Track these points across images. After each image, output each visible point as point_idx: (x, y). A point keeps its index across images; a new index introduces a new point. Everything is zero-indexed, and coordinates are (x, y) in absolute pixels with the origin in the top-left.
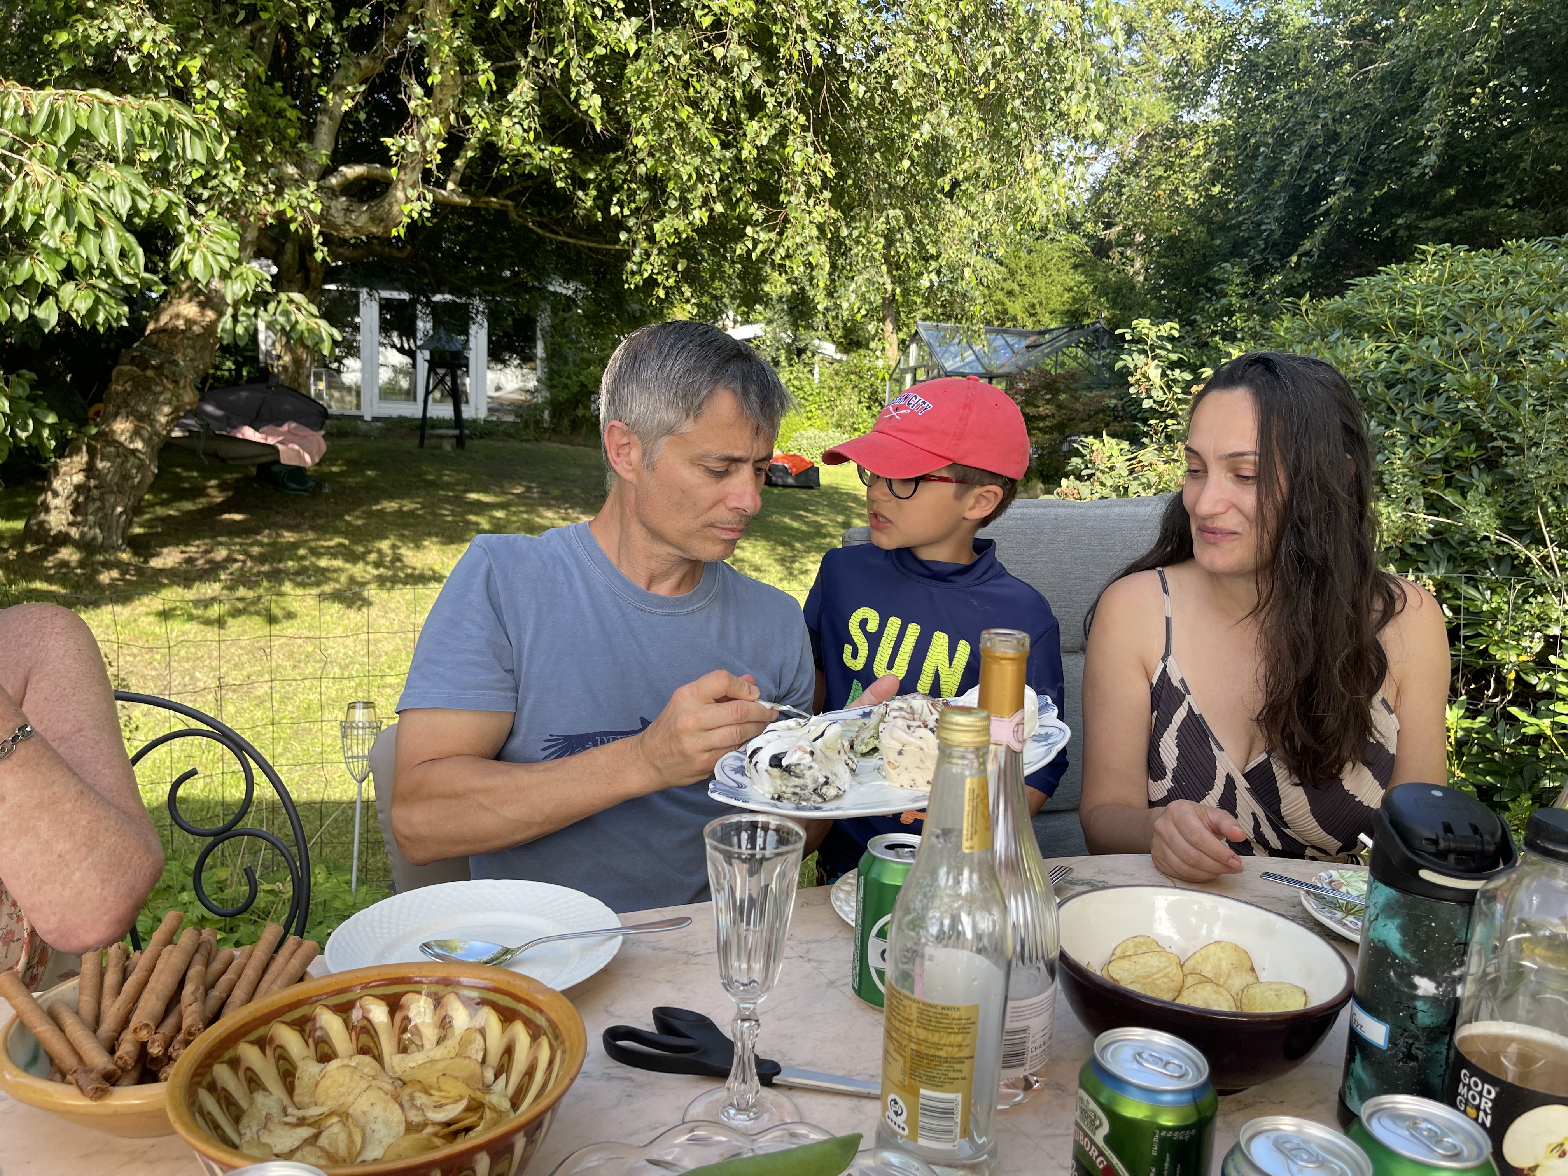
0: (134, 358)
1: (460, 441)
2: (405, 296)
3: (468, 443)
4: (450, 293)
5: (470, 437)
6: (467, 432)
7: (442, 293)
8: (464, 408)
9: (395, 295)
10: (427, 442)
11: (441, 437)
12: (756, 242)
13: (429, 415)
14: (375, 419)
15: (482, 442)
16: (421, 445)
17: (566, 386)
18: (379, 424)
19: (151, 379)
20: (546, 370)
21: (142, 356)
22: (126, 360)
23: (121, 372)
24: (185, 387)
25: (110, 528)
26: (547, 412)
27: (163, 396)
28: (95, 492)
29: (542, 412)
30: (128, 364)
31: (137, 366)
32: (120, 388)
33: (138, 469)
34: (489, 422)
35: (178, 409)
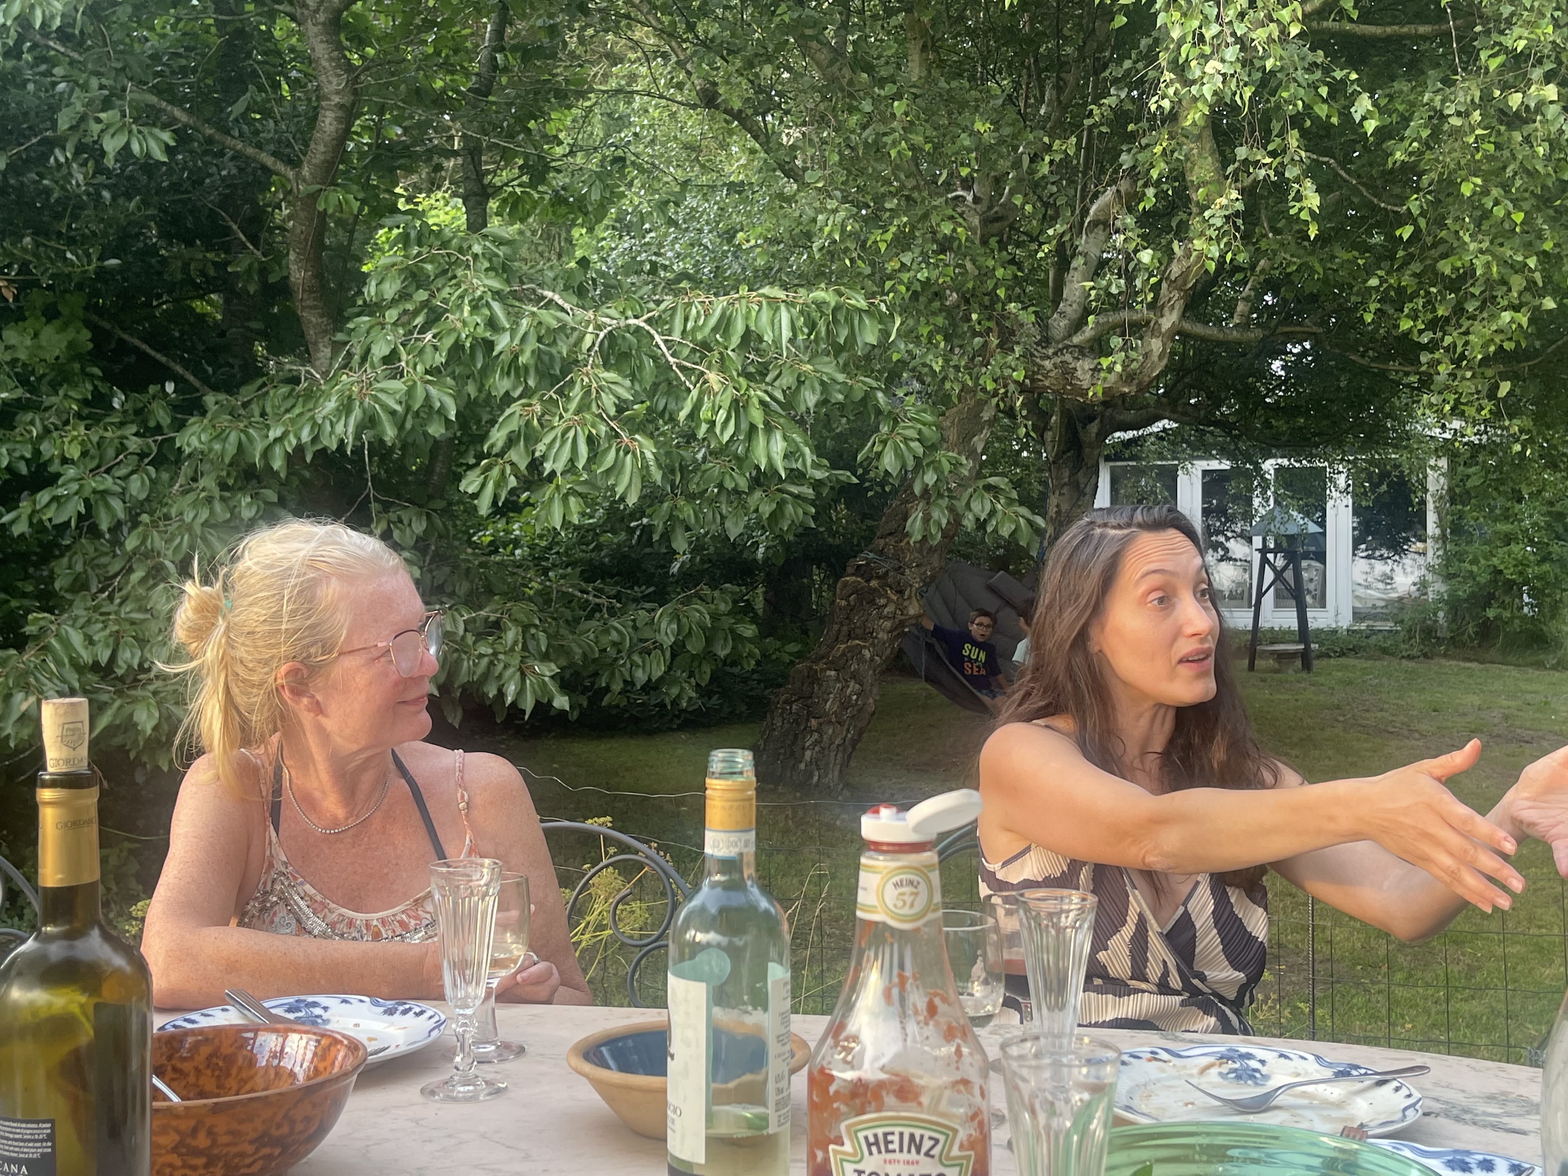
0: (859, 567)
1: (1306, 660)
3: (1318, 663)
5: (1321, 656)
6: (1317, 647)
8: (1310, 614)
10: (1259, 663)
11: (1279, 655)
13: (1261, 623)
15: (1343, 661)
16: (1251, 667)
17: (1472, 575)
19: (875, 590)
20: (1440, 553)
21: (868, 564)
22: (850, 570)
23: (846, 584)
24: (910, 598)
25: (827, 764)
26: (1441, 614)
27: (886, 610)
28: (814, 722)
29: (1435, 614)
30: (852, 575)
31: (862, 576)
32: (843, 603)
33: (859, 695)
34: (1354, 631)
35: (902, 624)
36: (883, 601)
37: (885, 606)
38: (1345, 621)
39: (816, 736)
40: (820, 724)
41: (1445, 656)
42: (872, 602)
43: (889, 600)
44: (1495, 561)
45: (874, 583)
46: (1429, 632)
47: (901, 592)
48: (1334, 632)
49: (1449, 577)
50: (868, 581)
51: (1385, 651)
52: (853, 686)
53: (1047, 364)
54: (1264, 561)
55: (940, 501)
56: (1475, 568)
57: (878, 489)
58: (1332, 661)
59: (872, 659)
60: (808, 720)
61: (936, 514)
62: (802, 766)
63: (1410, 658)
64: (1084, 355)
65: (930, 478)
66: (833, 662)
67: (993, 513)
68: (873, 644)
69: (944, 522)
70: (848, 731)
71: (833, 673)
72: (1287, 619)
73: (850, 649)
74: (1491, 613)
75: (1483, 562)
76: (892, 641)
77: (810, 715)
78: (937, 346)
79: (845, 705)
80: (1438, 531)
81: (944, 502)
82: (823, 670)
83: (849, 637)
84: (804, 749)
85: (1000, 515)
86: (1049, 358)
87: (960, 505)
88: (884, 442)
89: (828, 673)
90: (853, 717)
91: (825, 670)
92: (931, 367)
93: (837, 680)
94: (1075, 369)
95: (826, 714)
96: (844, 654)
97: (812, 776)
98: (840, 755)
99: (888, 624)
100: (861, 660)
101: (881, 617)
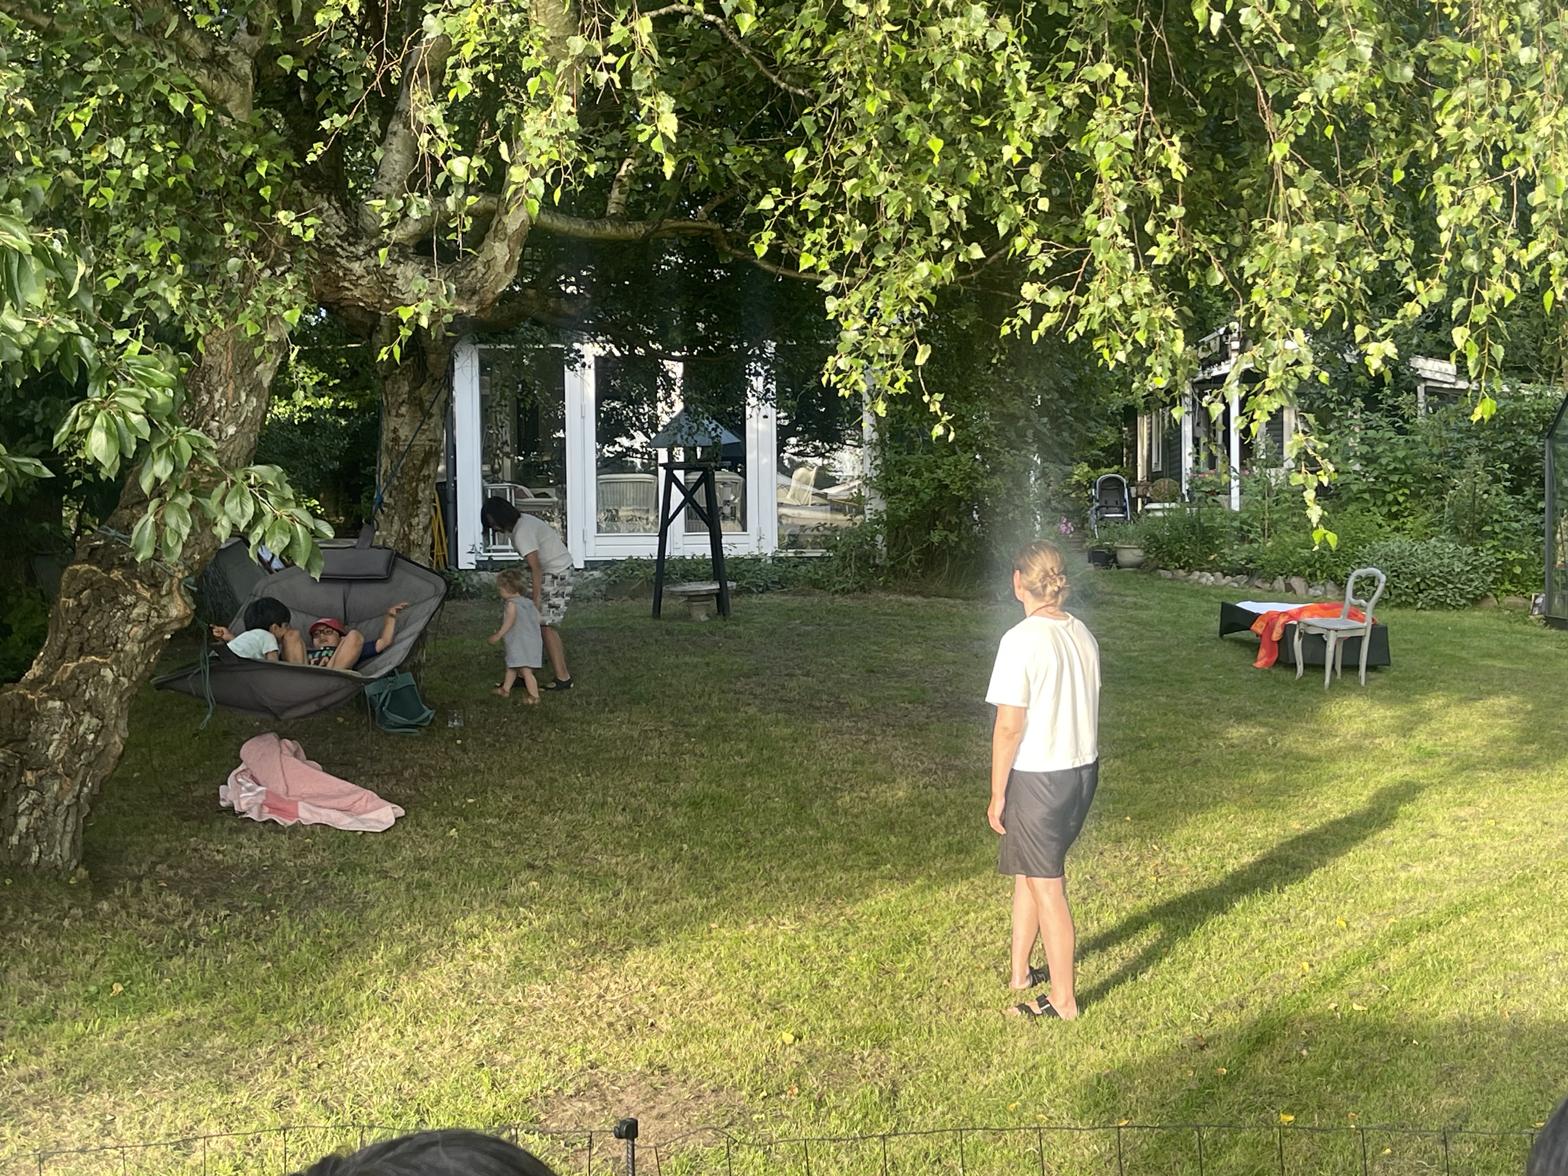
0: (94, 550)
1: (721, 603)
3: (736, 605)
5: (742, 593)
6: (736, 581)
10: (666, 608)
11: (689, 596)
13: (668, 554)
16: (656, 612)
17: (914, 491)
18: (597, 574)
19: (118, 583)
20: (878, 462)
21: (106, 546)
22: (82, 555)
23: (74, 576)
24: (170, 593)
25: (51, 834)
26: (879, 538)
27: (136, 611)
28: (30, 776)
29: (873, 538)
30: (84, 561)
31: (98, 564)
32: (71, 602)
33: (97, 733)
34: (780, 560)
35: (160, 629)
36: (130, 599)
37: (134, 606)
38: (770, 547)
39: (33, 795)
40: (41, 778)
41: (885, 588)
42: (114, 600)
43: (139, 597)
44: (940, 474)
45: (116, 574)
46: (865, 560)
47: (155, 586)
48: (757, 560)
49: (887, 493)
50: (108, 570)
51: (816, 584)
52: (89, 721)
53: (357, 267)
54: (671, 479)
55: (179, 500)
56: (917, 483)
57: (89, 476)
58: (754, 600)
59: (116, 681)
60: (21, 774)
61: (172, 520)
62: (14, 840)
63: (844, 592)
64: (407, 258)
65: (161, 469)
66: (57, 689)
67: (258, 516)
68: (117, 661)
69: (185, 531)
70: (83, 784)
71: (58, 704)
72: (699, 546)
73: (82, 669)
74: (936, 537)
75: (926, 474)
76: (145, 654)
77: (24, 766)
78: (171, 270)
79: (76, 748)
80: (875, 436)
81: (186, 500)
82: (42, 701)
83: (81, 652)
84: (16, 815)
85: (269, 518)
86: (358, 259)
87: (211, 504)
88: (93, 417)
89: (50, 704)
90: (89, 765)
91: (45, 700)
92: (165, 300)
93: (65, 713)
94: (394, 276)
95: (48, 763)
96: (73, 676)
97: (28, 853)
98: (71, 820)
99: (138, 631)
100: (101, 683)
101: (128, 622)
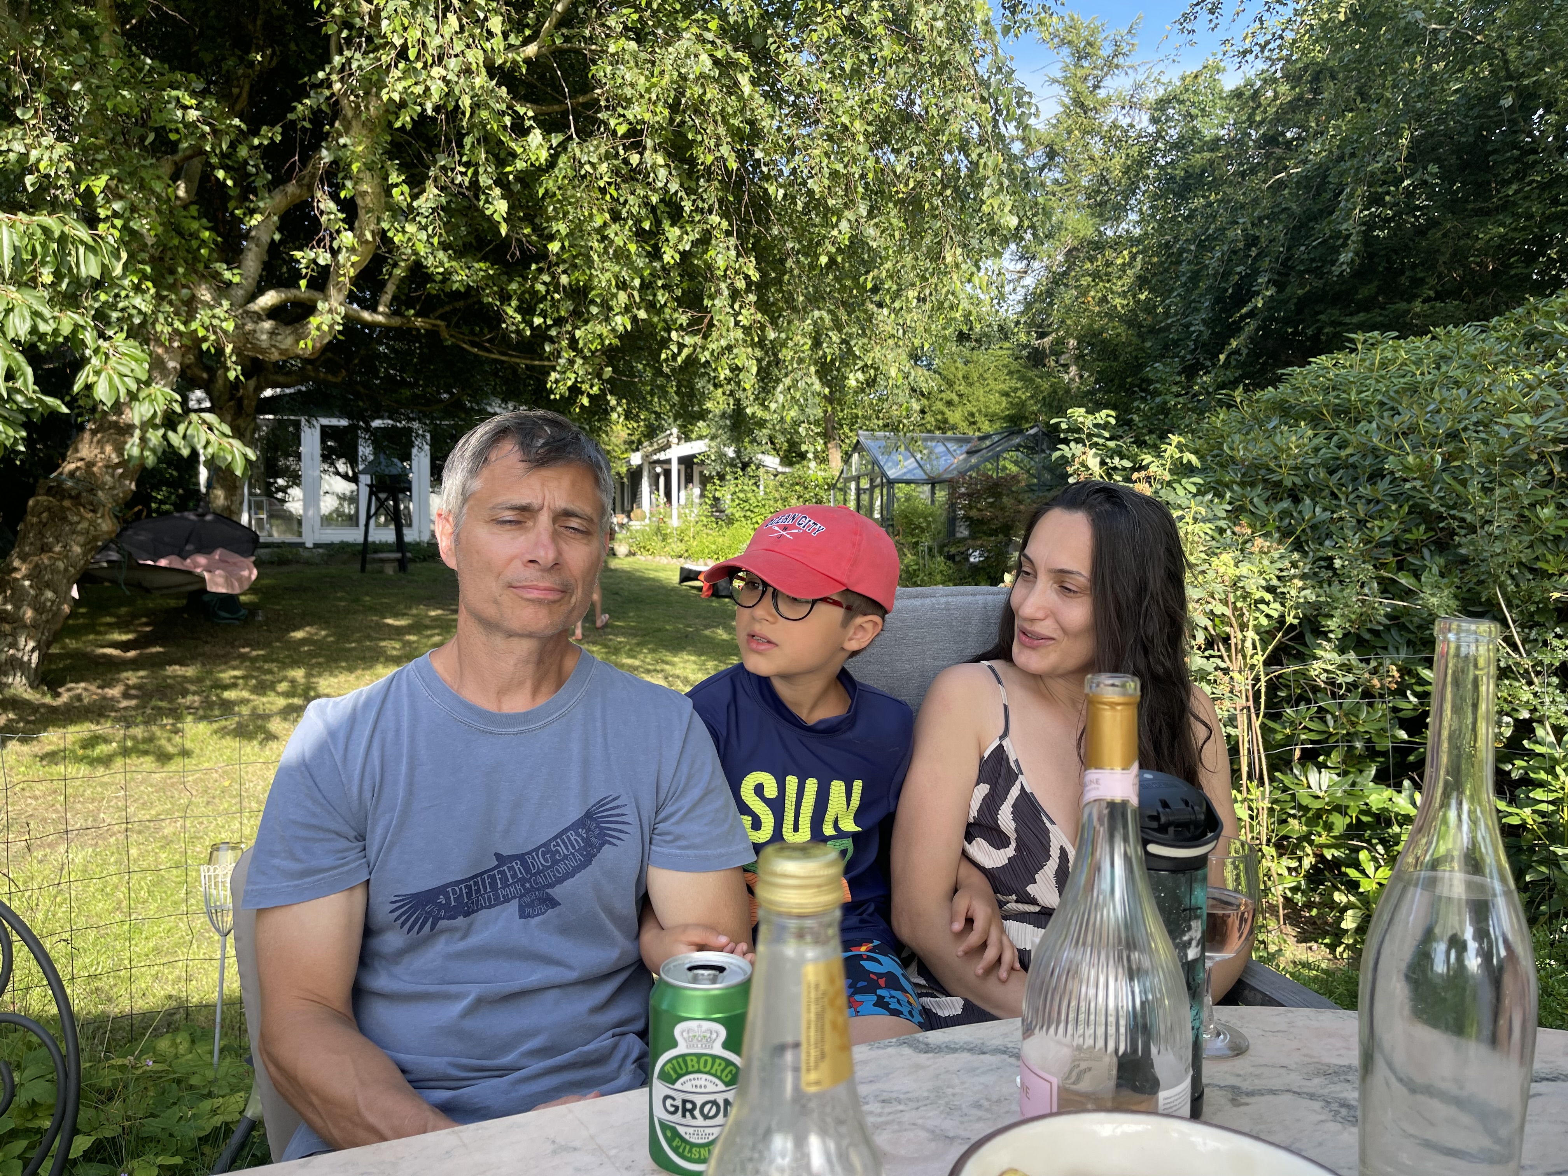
0: (50, 488)
1: (402, 565)
2: (344, 422)
3: (411, 567)
4: (390, 418)
5: (413, 560)
6: (409, 555)
7: (382, 418)
8: (405, 530)
9: (334, 422)
10: (368, 567)
11: (382, 561)
12: (681, 346)
13: (370, 539)
14: (317, 546)
15: (425, 564)
16: (363, 569)
18: (321, 551)
19: (67, 509)
21: (59, 486)
22: (40, 490)
23: (37, 503)
24: (103, 516)
27: (79, 527)
28: (6, 628)
30: (43, 494)
31: (54, 496)
32: (35, 520)
33: (53, 602)
35: (95, 538)
36: (76, 519)
37: (78, 523)
42: (65, 519)
43: (82, 518)
45: (66, 503)
47: (94, 511)
48: (418, 544)
50: (60, 501)
52: (47, 594)
54: (372, 493)
58: (416, 564)
59: (66, 570)
61: (152, 443)
65: (147, 410)
67: (208, 444)
68: (67, 557)
69: (160, 450)
70: (43, 634)
71: (25, 583)
72: (388, 535)
73: (43, 561)
76: (85, 554)
79: (39, 611)
83: (43, 550)
88: (98, 373)
89: (21, 583)
90: (47, 622)
91: (17, 580)
93: (31, 589)
95: (19, 620)
96: (37, 566)
99: (81, 539)
100: (55, 571)
101: (74, 532)
